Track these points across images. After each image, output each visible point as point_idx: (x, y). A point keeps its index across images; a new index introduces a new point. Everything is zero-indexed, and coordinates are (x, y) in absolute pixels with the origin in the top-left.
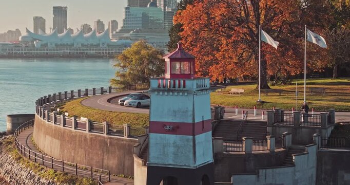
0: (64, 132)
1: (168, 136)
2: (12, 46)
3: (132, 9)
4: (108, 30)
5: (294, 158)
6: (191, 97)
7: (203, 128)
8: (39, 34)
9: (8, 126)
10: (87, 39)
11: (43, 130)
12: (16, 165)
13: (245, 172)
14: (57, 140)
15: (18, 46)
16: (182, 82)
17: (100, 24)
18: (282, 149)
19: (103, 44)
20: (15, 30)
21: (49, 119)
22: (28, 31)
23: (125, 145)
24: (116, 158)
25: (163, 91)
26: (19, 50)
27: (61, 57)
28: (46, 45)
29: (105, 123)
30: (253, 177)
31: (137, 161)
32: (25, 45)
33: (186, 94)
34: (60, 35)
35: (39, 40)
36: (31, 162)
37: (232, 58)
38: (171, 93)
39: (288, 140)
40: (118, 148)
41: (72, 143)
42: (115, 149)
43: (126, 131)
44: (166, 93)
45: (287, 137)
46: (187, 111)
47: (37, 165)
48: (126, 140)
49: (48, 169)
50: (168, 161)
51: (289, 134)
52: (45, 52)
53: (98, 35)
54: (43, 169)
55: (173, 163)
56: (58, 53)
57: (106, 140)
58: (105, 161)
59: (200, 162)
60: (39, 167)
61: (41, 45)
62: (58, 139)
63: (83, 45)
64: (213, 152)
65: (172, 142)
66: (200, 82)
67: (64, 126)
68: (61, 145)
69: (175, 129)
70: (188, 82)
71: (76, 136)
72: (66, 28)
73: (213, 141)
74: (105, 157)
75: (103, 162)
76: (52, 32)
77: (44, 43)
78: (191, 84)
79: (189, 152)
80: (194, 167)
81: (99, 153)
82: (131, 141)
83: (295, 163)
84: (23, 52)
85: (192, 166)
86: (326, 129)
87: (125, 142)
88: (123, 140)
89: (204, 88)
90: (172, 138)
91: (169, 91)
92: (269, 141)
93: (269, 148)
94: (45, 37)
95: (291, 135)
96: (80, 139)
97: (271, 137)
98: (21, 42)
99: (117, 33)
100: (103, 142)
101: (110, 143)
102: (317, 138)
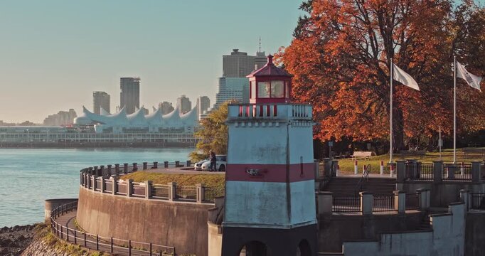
0: (116, 202)
1: (251, 184)
2: (64, 131)
3: (229, 80)
4: (196, 109)
5: (431, 219)
6: (284, 129)
7: (302, 173)
8: (101, 114)
9: (47, 213)
10: (167, 121)
11: (88, 203)
12: (49, 251)
13: (362, 238)
14: (106, 215)
15: (72, 132)
16: (272, 108)
17: (185, 102)
18: (416, 211)
19: (189, 128)
20: (68, 111)
21: (96, 187)
22: (85, 110)
23: (198, 213)
24: (186, 232)
25: (246, 121)
26: (73, 136)
27: (130, 146)
28: (110, 129)
29: (170, 185)
30: (373, 245)
31: (212, 228)
32: (81, 130)
33: (277, 124)
34: (129, 116)
35: (101, 123)
36: (69, 245)
37: (353, 108)
38: (257, 124)
39: (425, 199)
40: (188, 219)
41: (126, 215)
42: (184, 219)
43: (199, 195)
44: (250, 124)
45: (423, 194)
46: (278, 149)
47: (77, 247)
48: (199, 206)
49: (91, 251)
50: (251, 219)
51: (426, 190)
52: (109, 139)
53: (182, 116)
54: (85, 251)
55: (258, 222)
56: (127, 140)
57: (172, 207)
58: (171, 237)
59: (296, 221)
60: (79, 250)
61: (104, 130)
62: (108, 213)
63: (160, 129)
64: (317, 212)
65: (257, 193)
66: (298, 109)
67: (115, 194)
68: (112, 219)
69: (262, 173)
70: (281, 108)
71: (132, 205)
72: (138, 107)
73: (316, 197)
74: (171, 231)
75: (167, 238)
76: (119, 111)
77: (107, 127)
78: (285, 110)
79: (281, 205)
80: (288, 226)
81: (163, 226)
82: (205, 206)
83: (434, 228)
84: (79, 139)
85: (285, 225)
86: (479, 184)
87: (197, 210)
88: (195, 206)
89: (304, 118)
90: (257, 187)
91: (254, 120)
92: (396, 197)
93: (396, 208)
94: (109, 118)
95: (429, 192)
96: (137, 209)
97: (400, 193)
98: (76, 125)
99: (208, 112)
100: (168, 211)
101: (177, 211)
102: (465, 194)
